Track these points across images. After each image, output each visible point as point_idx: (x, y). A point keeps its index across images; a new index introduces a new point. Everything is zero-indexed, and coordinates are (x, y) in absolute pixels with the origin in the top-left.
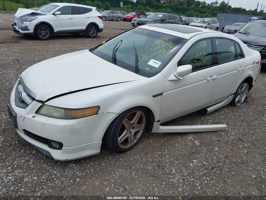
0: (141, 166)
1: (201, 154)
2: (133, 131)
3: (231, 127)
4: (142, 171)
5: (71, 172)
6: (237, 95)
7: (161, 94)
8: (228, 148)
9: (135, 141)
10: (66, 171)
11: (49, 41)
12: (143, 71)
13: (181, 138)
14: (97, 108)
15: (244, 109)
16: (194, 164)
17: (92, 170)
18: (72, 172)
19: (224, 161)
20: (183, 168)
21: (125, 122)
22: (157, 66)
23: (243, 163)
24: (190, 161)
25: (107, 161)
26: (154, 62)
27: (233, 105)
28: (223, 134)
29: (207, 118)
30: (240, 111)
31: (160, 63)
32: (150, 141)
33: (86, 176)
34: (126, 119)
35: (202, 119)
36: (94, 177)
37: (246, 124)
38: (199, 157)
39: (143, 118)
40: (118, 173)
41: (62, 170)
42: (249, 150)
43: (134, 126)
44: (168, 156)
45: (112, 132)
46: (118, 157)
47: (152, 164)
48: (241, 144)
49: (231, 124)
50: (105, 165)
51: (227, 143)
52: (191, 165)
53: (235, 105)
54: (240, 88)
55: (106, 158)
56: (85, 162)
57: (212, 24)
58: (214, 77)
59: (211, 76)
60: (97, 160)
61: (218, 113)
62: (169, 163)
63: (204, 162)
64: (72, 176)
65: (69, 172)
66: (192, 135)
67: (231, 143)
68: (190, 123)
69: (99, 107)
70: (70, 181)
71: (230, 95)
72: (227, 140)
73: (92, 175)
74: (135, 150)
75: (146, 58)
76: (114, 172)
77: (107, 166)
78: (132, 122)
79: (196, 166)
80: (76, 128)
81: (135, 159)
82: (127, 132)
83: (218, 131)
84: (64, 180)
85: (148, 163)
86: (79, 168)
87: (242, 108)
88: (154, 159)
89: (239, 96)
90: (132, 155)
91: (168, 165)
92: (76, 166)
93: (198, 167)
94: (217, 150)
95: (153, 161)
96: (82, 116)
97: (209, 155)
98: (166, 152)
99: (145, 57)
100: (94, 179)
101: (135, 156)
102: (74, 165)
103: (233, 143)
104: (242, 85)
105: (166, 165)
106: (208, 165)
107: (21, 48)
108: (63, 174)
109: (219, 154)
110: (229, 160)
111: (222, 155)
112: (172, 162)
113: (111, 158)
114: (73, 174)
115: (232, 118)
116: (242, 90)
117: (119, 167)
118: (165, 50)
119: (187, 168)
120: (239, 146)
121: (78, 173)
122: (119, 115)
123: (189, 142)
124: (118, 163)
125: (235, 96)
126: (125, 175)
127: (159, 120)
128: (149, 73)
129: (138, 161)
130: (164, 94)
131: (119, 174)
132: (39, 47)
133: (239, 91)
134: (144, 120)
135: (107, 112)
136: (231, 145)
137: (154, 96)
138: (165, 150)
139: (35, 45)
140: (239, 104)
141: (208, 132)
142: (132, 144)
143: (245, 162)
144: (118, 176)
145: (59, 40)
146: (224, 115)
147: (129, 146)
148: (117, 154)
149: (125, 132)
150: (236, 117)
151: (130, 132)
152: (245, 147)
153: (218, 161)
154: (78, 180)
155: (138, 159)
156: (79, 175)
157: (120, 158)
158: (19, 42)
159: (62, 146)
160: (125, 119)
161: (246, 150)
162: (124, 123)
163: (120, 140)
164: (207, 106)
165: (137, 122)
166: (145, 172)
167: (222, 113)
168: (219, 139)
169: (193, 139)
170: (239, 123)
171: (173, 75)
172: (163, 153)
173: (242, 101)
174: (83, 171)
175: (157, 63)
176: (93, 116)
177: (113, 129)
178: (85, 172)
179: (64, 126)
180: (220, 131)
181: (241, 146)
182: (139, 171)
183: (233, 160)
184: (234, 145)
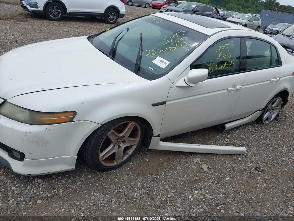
0: (125, 192)
1: (206, 184)
2: (123, 146)
3: (251, 151)
4: (125, 199)
5: (33, 190)
6: (265, 112)
7: (164, 103)
8: (243, 179)
9: (125, 158)
10: (28, 188)
11: (60, 22)
12: (145, 70)
13: (186, 158)
14: (72, 113)
15: (272, 129)
16: (195, 196)
17: (61, 190)
18: (35, 191)
19: (234, 197)
20: (179, 201)
21: (111, 134)
22: (163, 66)
23: (258, 202)
24: (191, 191)
25: (84, 180)
26: (161, 61)
27: (260, 122)
28: (240, 159)
29: (224, 135)
30: (268, 131)
31: (168, 63)
32: (146, 158)
33: (51, 197)
34: (112, 131)
35: (218, 136)
36: (61, 200)
37: (271, 149)
38: (202, 186)
39: (138, 130)
40: (93, 198)
41: (23, 186)
42: (269, 184)
43: (124, 139)
44: (163, 181)
45: (91, 145)
46: (99, 176)
47: (140, 191)
48: (260, 175)
49: (253, 146)
50: (80, 185)
51: (242, 172)
52: (190, 197)
53: (262, 123)
54: (272, 103)
55: (83, 176)
56: (57, 177)
57: (253, 22)
58: (238, 87)
59: (234, 86)
60: (72, 178)
61: (239, 131)
62: (162, 191)
63: (207, 196)
64: (33, 195)
65: (31, 190)
66: (200, 157)
67: (248, 173)
68: (201, 140)
69: (74, 113)
70: (30, 202)
71: (257, 111)
72: (244, 169)
73: (60, 197)
74: (123, 169)
75: (152, 55)
76: (89, 196)
77: (83, 187)
78: (122, 135)
79: (196, 199)
80: (42, 137)
81: (121, 181)
82: (114, 146)
83: (235, 155)
84: (22, 200)
85: (135, 189)
86: (45, 186)
87: (271, 128)
88: (145, 183)
89: (268, 113)
90: (118, 175)
91: (160, 194)
92: (43, 182)
93: (198, 201)
94: (228, 180)
95: (143, 186)
96: (52, 122)
97: (216, 185)
98: (163, 176)
99: (151, 52)
100: (61, 202)
101: (121, 177)
102: (40, 181)
103: (250, 172)
104: (275, 100)
105: (158, 194)
106: (212, 199)
107: (25, 27)
108: (22, 191)
109: (228, 186)
110: (240, 196)
111: (233, 187)
112: (167, 190)
113: (90, 177)
114: (35, 193)
115: (255, 139)
116: (273, 106)
117: (97, 189)
118: (178, 47)
119: (184, 200)
120: (257, 178)
121: (42, 192)
122: (103, 125)
123: (194, 165)
124: (97, 185)
125: (264, 112)
126: (102, 202)
127: (159, 135)
128: (152, 74)
129: (123, 184)
130: (167, 103)
131: (94, 200)
132: (47, 28)
133: (269, 106)
134: (139, 133)
135: (85, 120)
136: (246, 176)
137: (154, 105)
138: (161, 173)
139: (42, 26)
140: (267, 122)
141: (222, 154)
142: (120, 161)
143: (260, 200)
144: (92, 202)
145: (72, 23)
146: (246, 135)
147: (115, 163)
148: (99, 172)
149: (111, 146)
150: (261, 139)
151: (119, 147)
152: (265, 180)
153: (225, 195)
154: (39, 202)
155: (124, 182)
156: (43, 195)
157: (102, 177)
158: (26, 20)
159: (24, 157)
160: (110, 131)
161: (265, 185)
162: (109, 136)
163: (103, 156)
164: (225, 122)
165: (129, 135)
166: (128, 200)
167: (244, 131)
168: (233, 166)
169: (200, 162)
170: (263, 147)
171: (182, 80)
172: (158, 177)
173: (272, 119)
174: (49, 190)
175: (164, 63)
176: (65, 123)
177: (92, 142)
178: (51, 191)
179: (26, 132)
180: (237, 154)
181: (259, 178)
182: (122, 198)
183: (246, 196)
184: (251, 176)
